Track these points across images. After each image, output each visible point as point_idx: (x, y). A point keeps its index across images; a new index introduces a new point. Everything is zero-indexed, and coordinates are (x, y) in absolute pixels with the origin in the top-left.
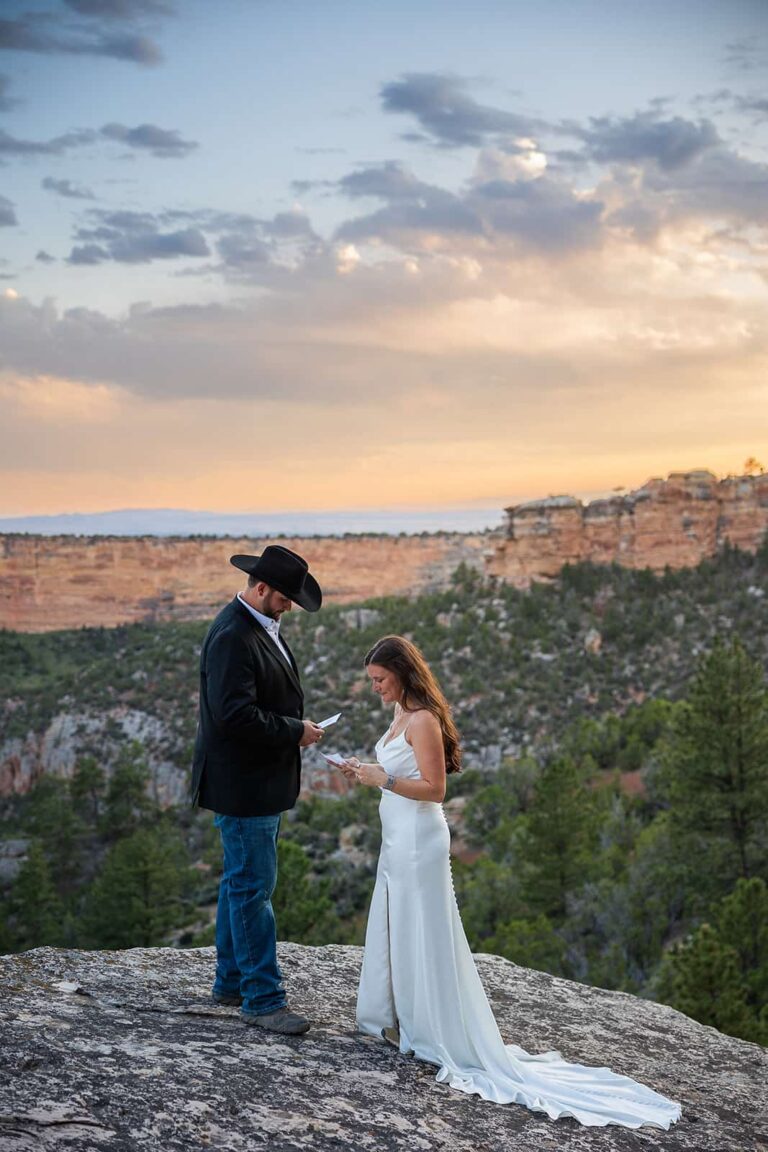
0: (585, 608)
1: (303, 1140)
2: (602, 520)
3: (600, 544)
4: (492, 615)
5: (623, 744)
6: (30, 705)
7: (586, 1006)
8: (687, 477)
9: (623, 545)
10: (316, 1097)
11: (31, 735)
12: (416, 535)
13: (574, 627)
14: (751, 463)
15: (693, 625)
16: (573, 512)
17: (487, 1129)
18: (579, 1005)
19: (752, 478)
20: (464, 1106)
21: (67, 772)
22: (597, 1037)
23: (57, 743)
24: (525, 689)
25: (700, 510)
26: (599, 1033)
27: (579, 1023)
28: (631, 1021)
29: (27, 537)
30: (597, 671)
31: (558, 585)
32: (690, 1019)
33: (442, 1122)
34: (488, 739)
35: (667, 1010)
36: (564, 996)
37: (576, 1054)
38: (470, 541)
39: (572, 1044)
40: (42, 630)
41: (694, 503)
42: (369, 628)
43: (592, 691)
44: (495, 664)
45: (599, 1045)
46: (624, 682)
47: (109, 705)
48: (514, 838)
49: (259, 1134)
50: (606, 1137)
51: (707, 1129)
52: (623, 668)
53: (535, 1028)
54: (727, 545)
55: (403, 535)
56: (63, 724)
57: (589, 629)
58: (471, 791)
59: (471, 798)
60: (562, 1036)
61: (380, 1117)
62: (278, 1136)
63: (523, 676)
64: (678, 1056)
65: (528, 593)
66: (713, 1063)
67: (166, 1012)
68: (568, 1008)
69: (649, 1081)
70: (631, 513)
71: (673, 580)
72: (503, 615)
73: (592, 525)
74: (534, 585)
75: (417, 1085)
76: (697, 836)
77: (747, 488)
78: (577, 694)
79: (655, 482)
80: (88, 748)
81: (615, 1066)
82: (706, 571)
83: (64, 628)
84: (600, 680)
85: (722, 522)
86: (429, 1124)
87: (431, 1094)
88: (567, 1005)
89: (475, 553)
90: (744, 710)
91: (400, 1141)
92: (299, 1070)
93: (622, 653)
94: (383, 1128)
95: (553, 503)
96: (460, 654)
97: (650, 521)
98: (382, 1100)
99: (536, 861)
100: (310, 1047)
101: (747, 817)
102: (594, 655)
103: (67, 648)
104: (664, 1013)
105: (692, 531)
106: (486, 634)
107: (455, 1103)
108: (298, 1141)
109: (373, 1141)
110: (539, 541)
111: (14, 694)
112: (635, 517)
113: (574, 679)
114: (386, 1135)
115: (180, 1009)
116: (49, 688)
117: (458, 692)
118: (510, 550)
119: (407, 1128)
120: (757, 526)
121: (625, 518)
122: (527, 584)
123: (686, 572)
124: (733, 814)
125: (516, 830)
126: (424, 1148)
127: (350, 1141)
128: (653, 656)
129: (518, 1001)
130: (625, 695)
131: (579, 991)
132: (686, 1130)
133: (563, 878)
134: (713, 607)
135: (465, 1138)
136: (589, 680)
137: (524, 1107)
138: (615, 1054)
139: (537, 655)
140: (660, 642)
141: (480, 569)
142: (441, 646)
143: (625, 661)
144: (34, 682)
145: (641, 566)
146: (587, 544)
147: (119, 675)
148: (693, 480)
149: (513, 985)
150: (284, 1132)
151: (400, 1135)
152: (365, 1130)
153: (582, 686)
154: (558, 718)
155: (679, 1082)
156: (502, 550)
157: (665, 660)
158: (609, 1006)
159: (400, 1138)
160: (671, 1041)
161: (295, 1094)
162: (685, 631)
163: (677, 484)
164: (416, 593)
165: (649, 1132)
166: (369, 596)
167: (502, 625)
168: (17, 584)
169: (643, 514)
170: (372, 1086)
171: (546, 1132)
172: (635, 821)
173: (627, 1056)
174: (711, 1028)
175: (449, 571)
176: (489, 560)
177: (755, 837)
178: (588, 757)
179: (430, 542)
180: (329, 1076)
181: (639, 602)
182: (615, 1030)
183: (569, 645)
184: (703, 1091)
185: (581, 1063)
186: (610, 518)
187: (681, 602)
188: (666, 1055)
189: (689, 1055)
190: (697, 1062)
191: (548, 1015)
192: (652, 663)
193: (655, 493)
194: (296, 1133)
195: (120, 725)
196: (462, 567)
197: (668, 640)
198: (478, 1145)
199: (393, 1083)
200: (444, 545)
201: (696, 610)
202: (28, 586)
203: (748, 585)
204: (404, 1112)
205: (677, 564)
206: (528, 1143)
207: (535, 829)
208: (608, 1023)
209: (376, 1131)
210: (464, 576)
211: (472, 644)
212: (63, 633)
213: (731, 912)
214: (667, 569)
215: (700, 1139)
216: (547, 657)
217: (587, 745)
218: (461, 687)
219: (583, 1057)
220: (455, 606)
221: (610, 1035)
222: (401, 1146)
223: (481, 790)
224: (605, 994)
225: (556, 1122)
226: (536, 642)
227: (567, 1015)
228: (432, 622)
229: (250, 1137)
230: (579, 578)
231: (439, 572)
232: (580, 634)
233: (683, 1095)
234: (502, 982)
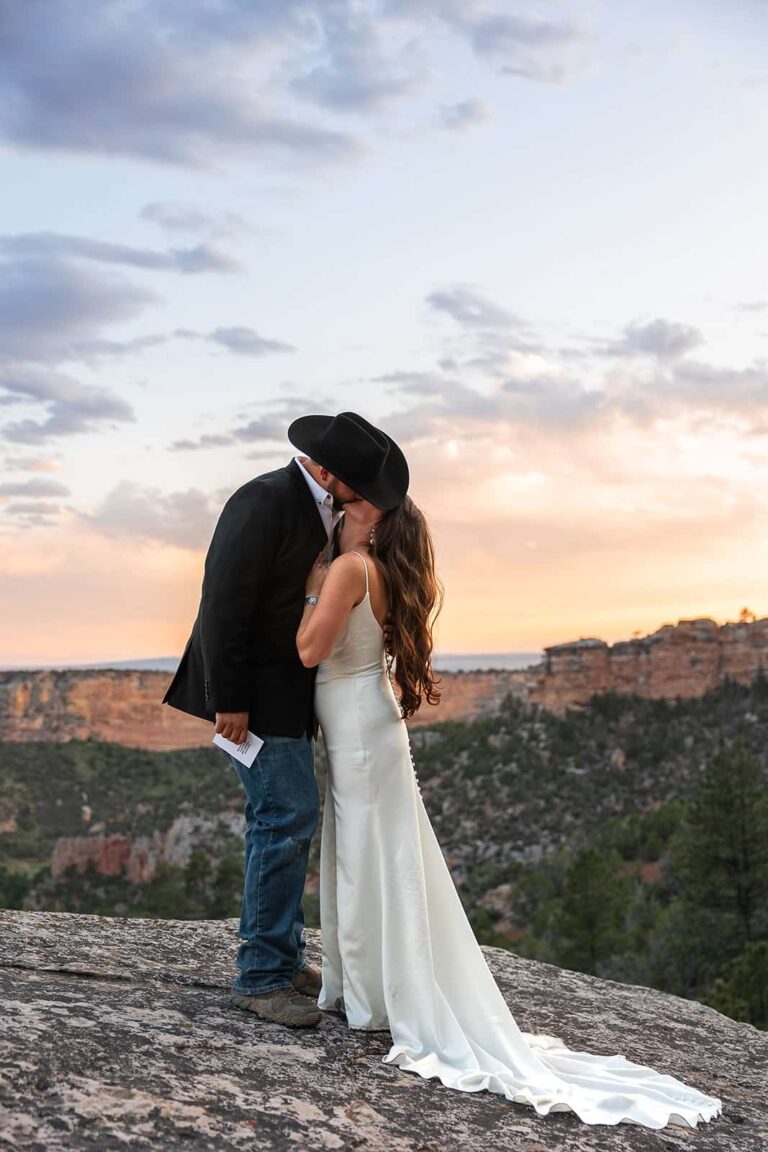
0: (610, 731)
1: (135, 1129)
2: (624, 658)
3: (622, 678)
4: (534, 737)
5: (644, 840)
6: (156, 809)
7: (598, 996)
8: (693, 623)
9: (641, 679)
10: (186, 1072)
11: (157, 834)
12: (471, 672)
13: (602, 747)
14: (745, 612)
15: (700, 745)
16: (599, 652)
17: (441, 1125)
18: (591, 995)
19: (746, 624)
20: (414, 1094)
21: (184, 863)
22: (609, 1027)
23: (178, 840)
24: (562, 798)
25: (704, 651)
26: (612, 1022)
27: (589, 1012)
28: (652, 1013)
29: (156, 673)
30: (622, 783)
31: (589, 712)
32: (722, 1015)
33: (374, 1113)
34: (532, 840)
35: (695, 1005)
36: (574, 986)
37: (583, 1041)
38: (515, 677)
39: (578, 1033)
40: (168, 748)
41: (700, 645)
42: (432, 748)
43: (618, 800)
44: (536, 777)
45: (613, 1035)
46: (643, 793)
47: (218, 809)
48: (551, 919)
49: (65, 1118)
50: (617, 1140)
51: (760, 1131)
52: (643, 781)
53: (533, 1014)
54: (727, 679)
55: (461, 672)
56: (182, 825)
57: (614, 748)
58: (515, 879)
59: (515, 885)
60: (566, 1024)
61: (275, 1102)
62: (97, 1122)
63: (560, 788)
64: (712, 1050)
65: (564, 718)
66: (755, 1059)
67: (32, 969)
68: (575, 997)
69: (677, 1073)
70: (648, 652)
71: (684, 707)
72: (543, 736)
73: (616, 663)
74: (569, 713)
75: (350, 1065)
76: (707, 913)
77: (742, 633)
78: (605, 802)
79: (666, 628)
80: (202, 845)
81: (632, 1056)
82: (710, 700)
83: (184, 747)
84: (624, 791)
85: (722, 661)
86: (350, 1115)
87: (370, 1077)
88: (576, 994)
89: (521, 686)
90: (747, 801)
91: (294, 1136)
92: (180, 1040)
93: (642, 768)
94: (274, 1116)
95: (583, 644)
96: (508, 769)
97: (664, 659)
98: (291, 1081)
99: (569, 936)
100: (212, 1015)
101: (750, 895)
102: (618, 770)
103: (187, 763)
104: (691, 1007)
105: (699, 667)
106: (529, 751)
107: (403, 1089)
108: (128, 1131)
109: (252, 1135)
110: (572, 676)
111: (144, 801)
112: (652, 656)
113: (603, 790)
114: (273, 1127)
115: (52, 967)
116: (172, 796)
117: (506, 800)
118: (549, 683)
119: (312, 1117)
120: (751, 663)
121: (643, 657)
122: (562, 712)
123: (694, 701)
124: (739, 892)
125: (553, 912)
126: (329, 1146)
127: (213, 1134)
128: (667, 772)
129: (516, 988)
130: (645, 804)
131: (592, 983)
132: (730, 1133)
133: (593, 950)
134: (717, 731)
135: (401, 1134)
136: (615, 791)
137: (502, 1097)
138: (632, 1045)
139: (572, 770)
140: (674, 759)
141: (524, 700)
142: (492, 762)
143: (645, 775)
144: (160, 791)
145: (656, 696)
146: (612, 678)
147: (228, 785)
148: (698, 626)
149: (512, 973)
150: (110, 1118)
151: (296, 1126)
152: (243, 1118)
153: (609, 796)
154: (589, 822)
155: (715, 1076)
156: (542, 683)
157: (678, 774)
158: (626, 998)
159: (296, 1130)
160: (701, 1034)
161: (156, 1067)
162: (693, 750)
163: (685, 629)
164: (471, 720)
165: (679, 1134)
166: (433, 722)
167: (542, 745)
168: (149, 711)
169: (658, 654)
170: (283, 1064)
171: (529, 1130)
172: (655, 903)
173: (646, 1047)
174: (748, 1025)
175: (498, 702)
176: (531, 691)
177: (757, 912)
178: (614, 852)
179: (484, 678)
180: (223, 1048)
181: (655, 726)
182: (633, 1020)
183: (597, 762)
184: (747, 1087)
185: (588, 1052)
186: (630, 657)
187: (691, 726)
188: (697, 1048)
189: (725, 1049)
190: (735, 1057)
191: (551, 1003)
192: (667, 777)
193: (667, 636)
194: (129, 1120)
195: (228, 827)
196: (509, 697)
197: (680, 758)
198: (421, 1145)
199: (316, 1061)
200: (495, 681)
201: (702, 732)
202: (157, 713)
203: (744, 712)
204: (316, 1096)
205: (687, 694)
206: (500, 1144)
207: (569, 908)
208: (624, 1013)
209: (261, 1121)
210: (511, 704)
211: (518, 761)
212: (185, 751)
213: (740, 972)
214: (678, 699)
215: (750, 1144)
216: (580, 772)
217: (613, 841)
218: (508, 796)
219: (591, 1046)
220: (503, 729)
221: (626, 1025)
222: (294, 1142)
223: (522, 878)
224: (622, 987)
225: (546, 1118)
226: (570, 760)
227: (575, 1004)
228: (484, 742)
229: (49, 1121)
230: (606, 706)
231: (491, 702)
232: (607, 752)
233: (722, 1091)
234: (501, 970)
